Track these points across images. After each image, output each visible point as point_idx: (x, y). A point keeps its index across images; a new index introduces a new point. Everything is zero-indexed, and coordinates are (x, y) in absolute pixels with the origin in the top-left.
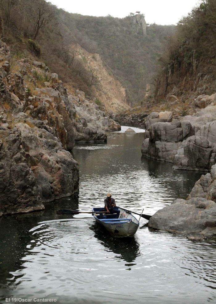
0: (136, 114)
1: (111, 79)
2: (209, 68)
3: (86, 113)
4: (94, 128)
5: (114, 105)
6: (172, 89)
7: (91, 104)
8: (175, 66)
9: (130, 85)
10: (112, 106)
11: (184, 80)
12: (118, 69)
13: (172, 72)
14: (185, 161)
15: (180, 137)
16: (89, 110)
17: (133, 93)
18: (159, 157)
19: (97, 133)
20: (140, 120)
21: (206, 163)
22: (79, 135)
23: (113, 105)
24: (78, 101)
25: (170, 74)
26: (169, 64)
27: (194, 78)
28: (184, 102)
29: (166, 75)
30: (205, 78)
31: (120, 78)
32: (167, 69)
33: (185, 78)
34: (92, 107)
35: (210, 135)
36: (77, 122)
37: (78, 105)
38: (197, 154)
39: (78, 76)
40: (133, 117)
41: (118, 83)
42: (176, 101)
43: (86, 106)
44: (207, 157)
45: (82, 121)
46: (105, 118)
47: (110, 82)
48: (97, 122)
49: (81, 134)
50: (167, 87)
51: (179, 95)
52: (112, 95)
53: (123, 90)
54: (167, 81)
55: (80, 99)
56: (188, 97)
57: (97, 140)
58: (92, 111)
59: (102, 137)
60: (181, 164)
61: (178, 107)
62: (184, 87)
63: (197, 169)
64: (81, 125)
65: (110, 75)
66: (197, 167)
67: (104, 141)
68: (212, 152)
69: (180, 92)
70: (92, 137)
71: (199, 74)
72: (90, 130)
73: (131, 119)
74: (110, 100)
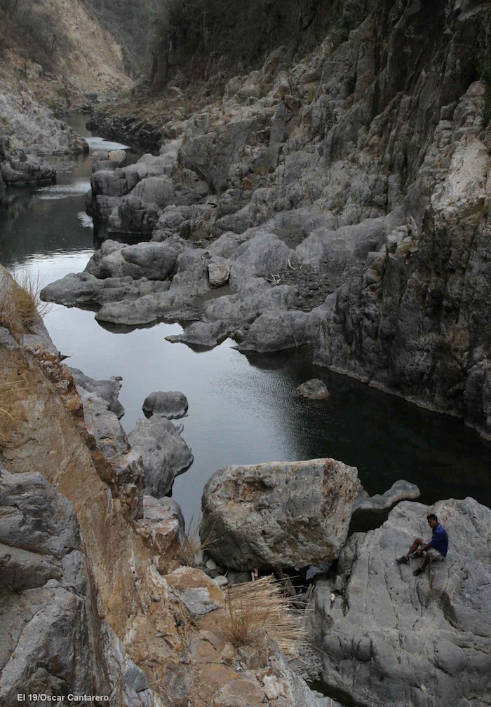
0: (119, 117)
1: (94, 27)
2: (227, 43)
3: (33, 124)
4: (37, 162)
5: (103, 77)
6: (175, 73)
7: (42, 110)
8: (177, 35)
9: (130, 38)
10: (98, 78)
11: (192, 61)
12: (107, 7)
13: (175, 46)
14: (118, 223)
15: (124, 191)
16: (38, 119)
17: (135, 53)
18: (100, 215)
19: (41, 169)
20: (125, 127)
21: (139, 226)
22: (14, 174)
23: (101, 77)
24: (21, 103)
25: (170, 49)
26: (169, 32)
27: (206, 59)
28: (190, 98)
29: (164, 51)
30: (220, 60)
31: (112, 26)
32: (166, 41)
33: (193, 57)
34: (43, 115)
35: (144, 194)
36: (11, 154)
37: (22, 110)
38: (130, 216)
39: (28, 35)
40: (115, 122)
41: (108, 34)
42: (179, 96)
43: (32, 112)
44: (139, 219)
45: (18, 153)
46: (63, 132)
47: (93, 33)
48: (51, 139)
49: (17, 173)
50: (167, 71)
51: (183, 86)
52: (98, 58)
53: (116, 48)
54: (167, 61)
55: (25, 100)
56: (196, 90)
57: (41, 179)
58: (43, 121)
59: (48, 175)
60: (114, 227)
61: (179, 108)
62: (193, 72)
63: (130, 232)
64: (17, 160)
65: (92, 19)
66: (130, 230)
67: (50, 179)
68: (145, 213)
69: (186, 80)
70: (33, 175)
71: (212, 54)
72: (30, 166)
73: (112, 124)
74: (94, 67)
